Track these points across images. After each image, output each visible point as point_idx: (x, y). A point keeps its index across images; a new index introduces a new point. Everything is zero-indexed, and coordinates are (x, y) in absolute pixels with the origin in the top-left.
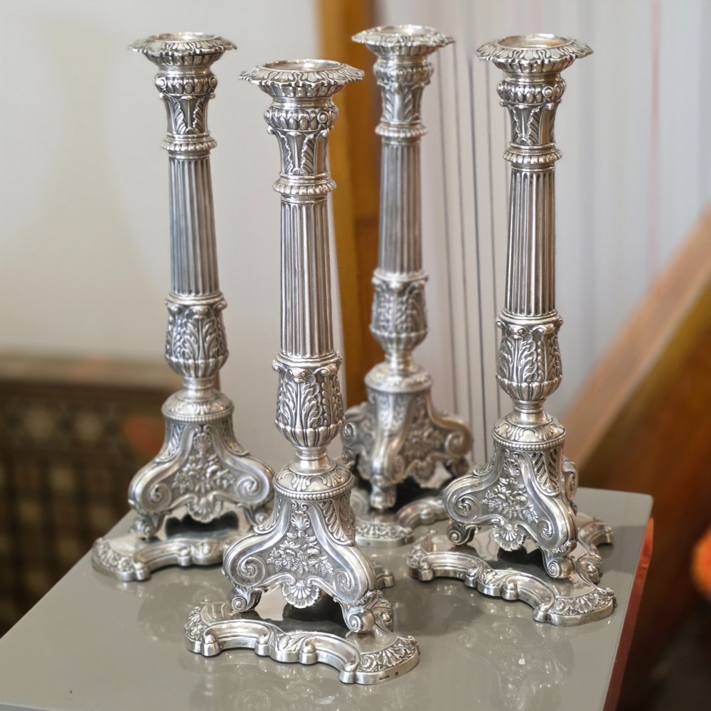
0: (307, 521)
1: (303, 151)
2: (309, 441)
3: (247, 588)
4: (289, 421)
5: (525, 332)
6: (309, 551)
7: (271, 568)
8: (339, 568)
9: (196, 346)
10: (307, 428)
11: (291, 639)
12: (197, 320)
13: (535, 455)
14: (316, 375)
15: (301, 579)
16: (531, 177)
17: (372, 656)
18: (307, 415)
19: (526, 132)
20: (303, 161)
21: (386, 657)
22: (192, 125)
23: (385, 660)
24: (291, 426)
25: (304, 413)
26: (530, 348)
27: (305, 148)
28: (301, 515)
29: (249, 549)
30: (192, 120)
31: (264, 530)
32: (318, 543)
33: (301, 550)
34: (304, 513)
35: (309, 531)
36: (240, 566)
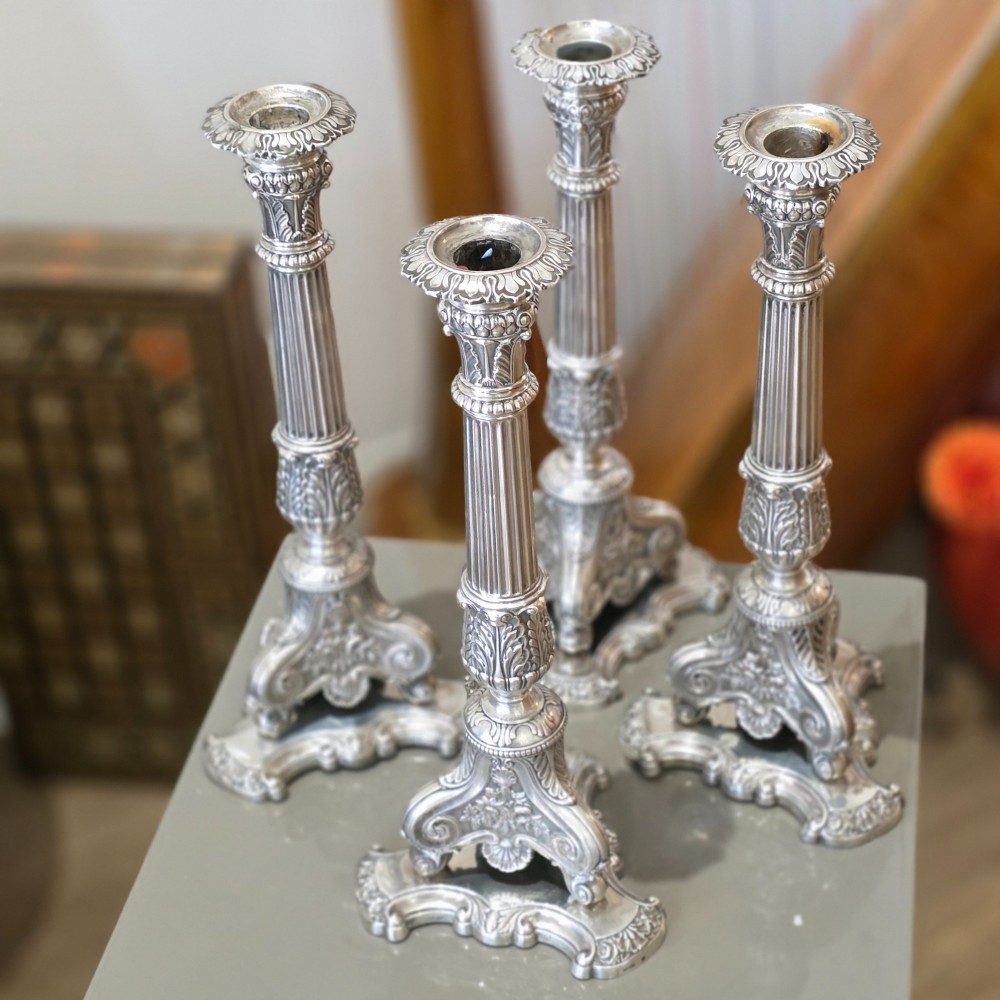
0: (513, 777)
1: (496, 358)
2: (511, 688)
3: (436, 850)
4: (485, 668)
5: (784, 492)
6: (516, 809)
7: (466, 827)
8: (557, 831)
9: (323, 503)
10: (510, 676)
11: (500, 916)
12: (323, 470)
13: (795, 632)
14: (520, 616)
15: (506, 837)
16: (794, 306)
17: (610, 941)
18: (510, 664)
19: (786, 251)
20: (496, 371)
21: (628, 940)
22: (301, 227)
23: (628, 943)
24: (488, 674)
25: (505, 661)
26: (790, 510)
27: (499, 355)
28: (504, 772)
29: (438, 807)
30: (301, 222)
31: (453, 782)
32: (528, 800)
33: (507, 807)
34: (509, 769)
35: (517, 787)
36: (426, 827)
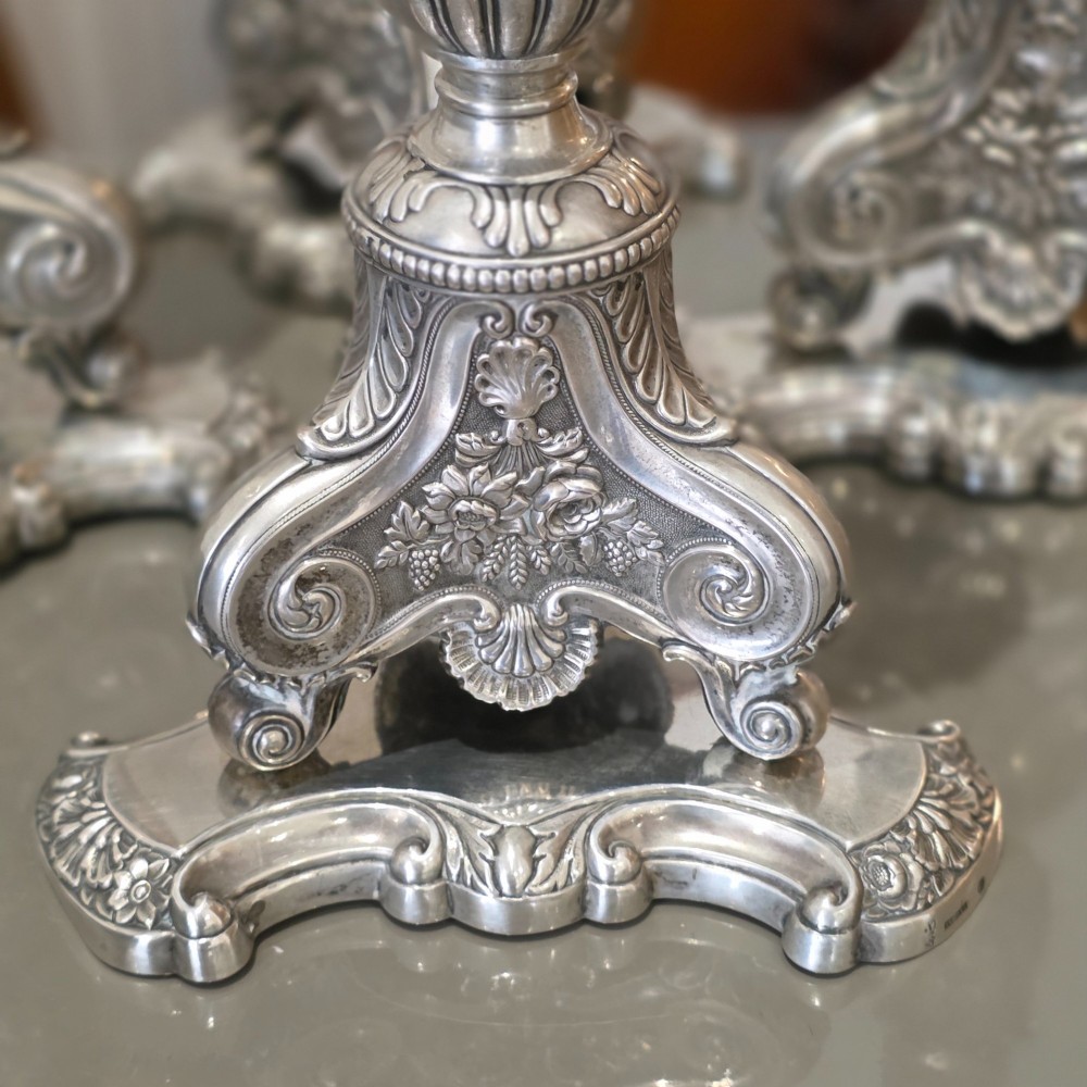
0: (548, 374)
2: (506, 32)
3: (305, 678)
6: (553, 492)
7: (394, 583)
8: (693, 534)
11: (537, 840)
15: (517, 600)
17: (888, 845)
21: (936, 836)
28: (521, 353)
29: (305, 526)
31: (347, 438)
32: (594, 454)
33: (520, 491)
34: (539, 343)
35: (555, 413)
36: (273, 599)
